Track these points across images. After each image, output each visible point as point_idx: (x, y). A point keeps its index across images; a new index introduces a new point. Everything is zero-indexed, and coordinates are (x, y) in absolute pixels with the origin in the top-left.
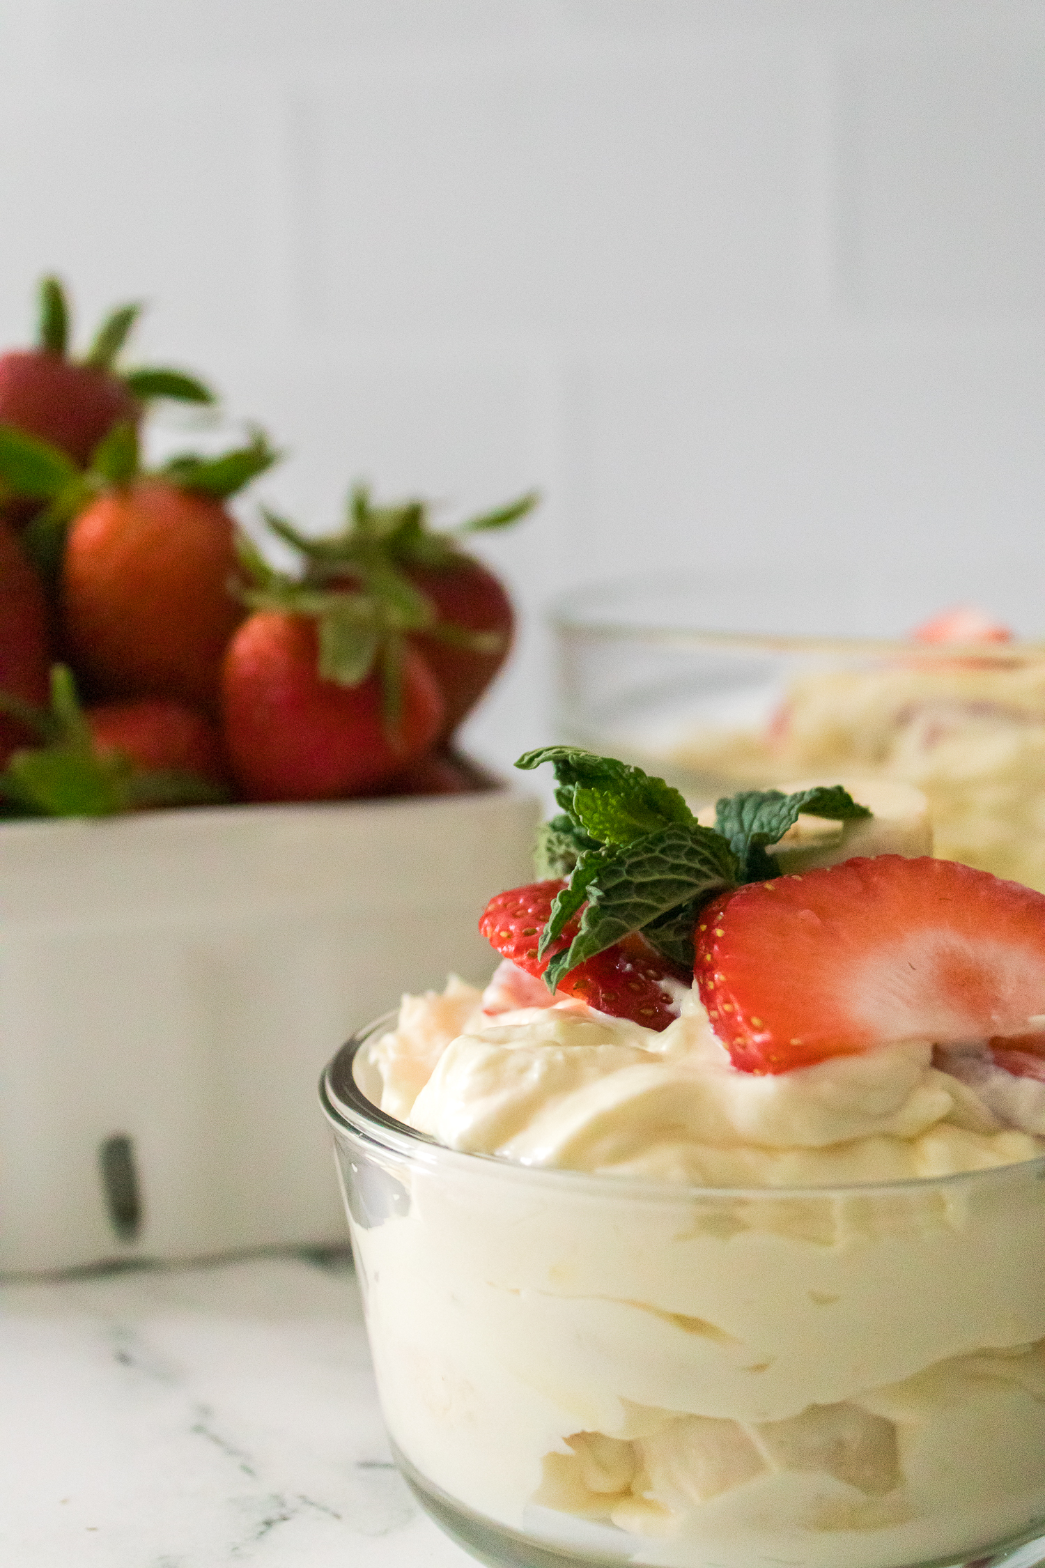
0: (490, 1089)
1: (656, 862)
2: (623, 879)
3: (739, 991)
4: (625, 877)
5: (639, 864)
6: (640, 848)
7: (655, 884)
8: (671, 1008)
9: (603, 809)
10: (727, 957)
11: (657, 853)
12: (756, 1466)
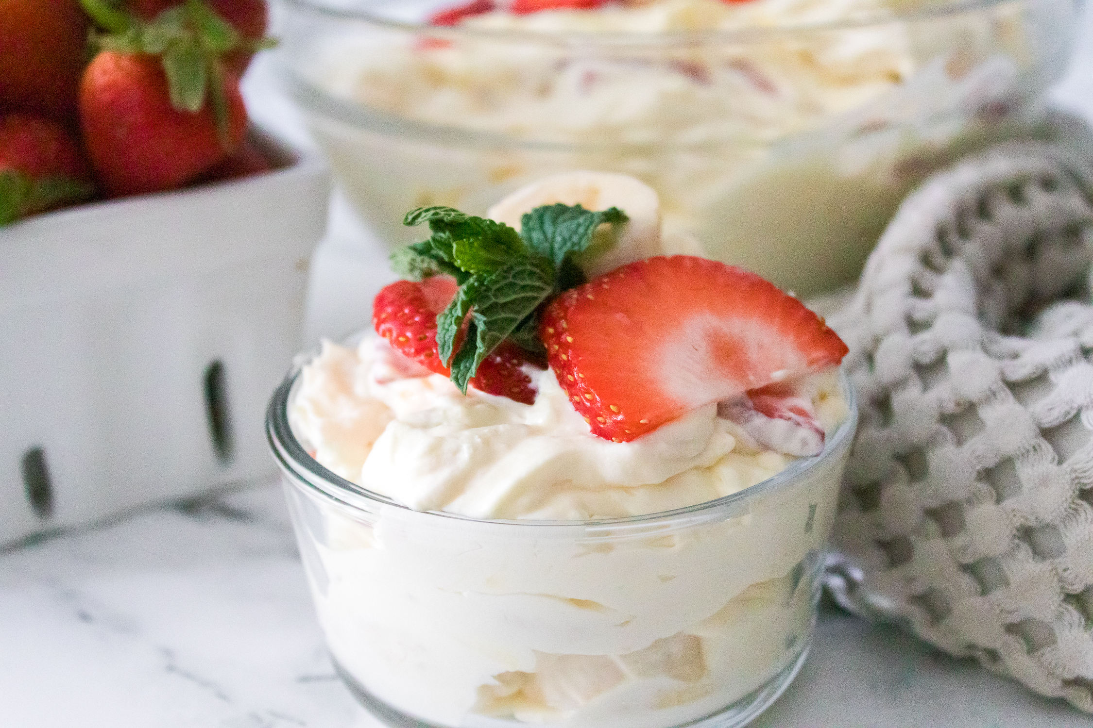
0: (435, 467)
1: (512, 285)
2: (491, 302)
3: (594, 383)
4: (493, 300)
5: (499, 290)
6: (499, 278)
7: (513, 302)
8: (531, 386)
9: (470, 250)
10: (580, 358)
11: (511, 279)
12: (618, 676)
